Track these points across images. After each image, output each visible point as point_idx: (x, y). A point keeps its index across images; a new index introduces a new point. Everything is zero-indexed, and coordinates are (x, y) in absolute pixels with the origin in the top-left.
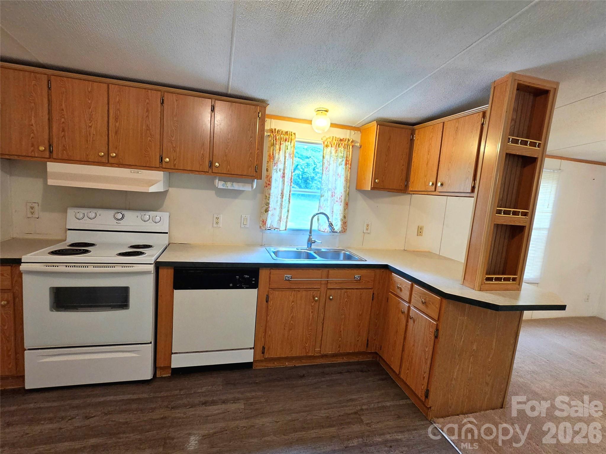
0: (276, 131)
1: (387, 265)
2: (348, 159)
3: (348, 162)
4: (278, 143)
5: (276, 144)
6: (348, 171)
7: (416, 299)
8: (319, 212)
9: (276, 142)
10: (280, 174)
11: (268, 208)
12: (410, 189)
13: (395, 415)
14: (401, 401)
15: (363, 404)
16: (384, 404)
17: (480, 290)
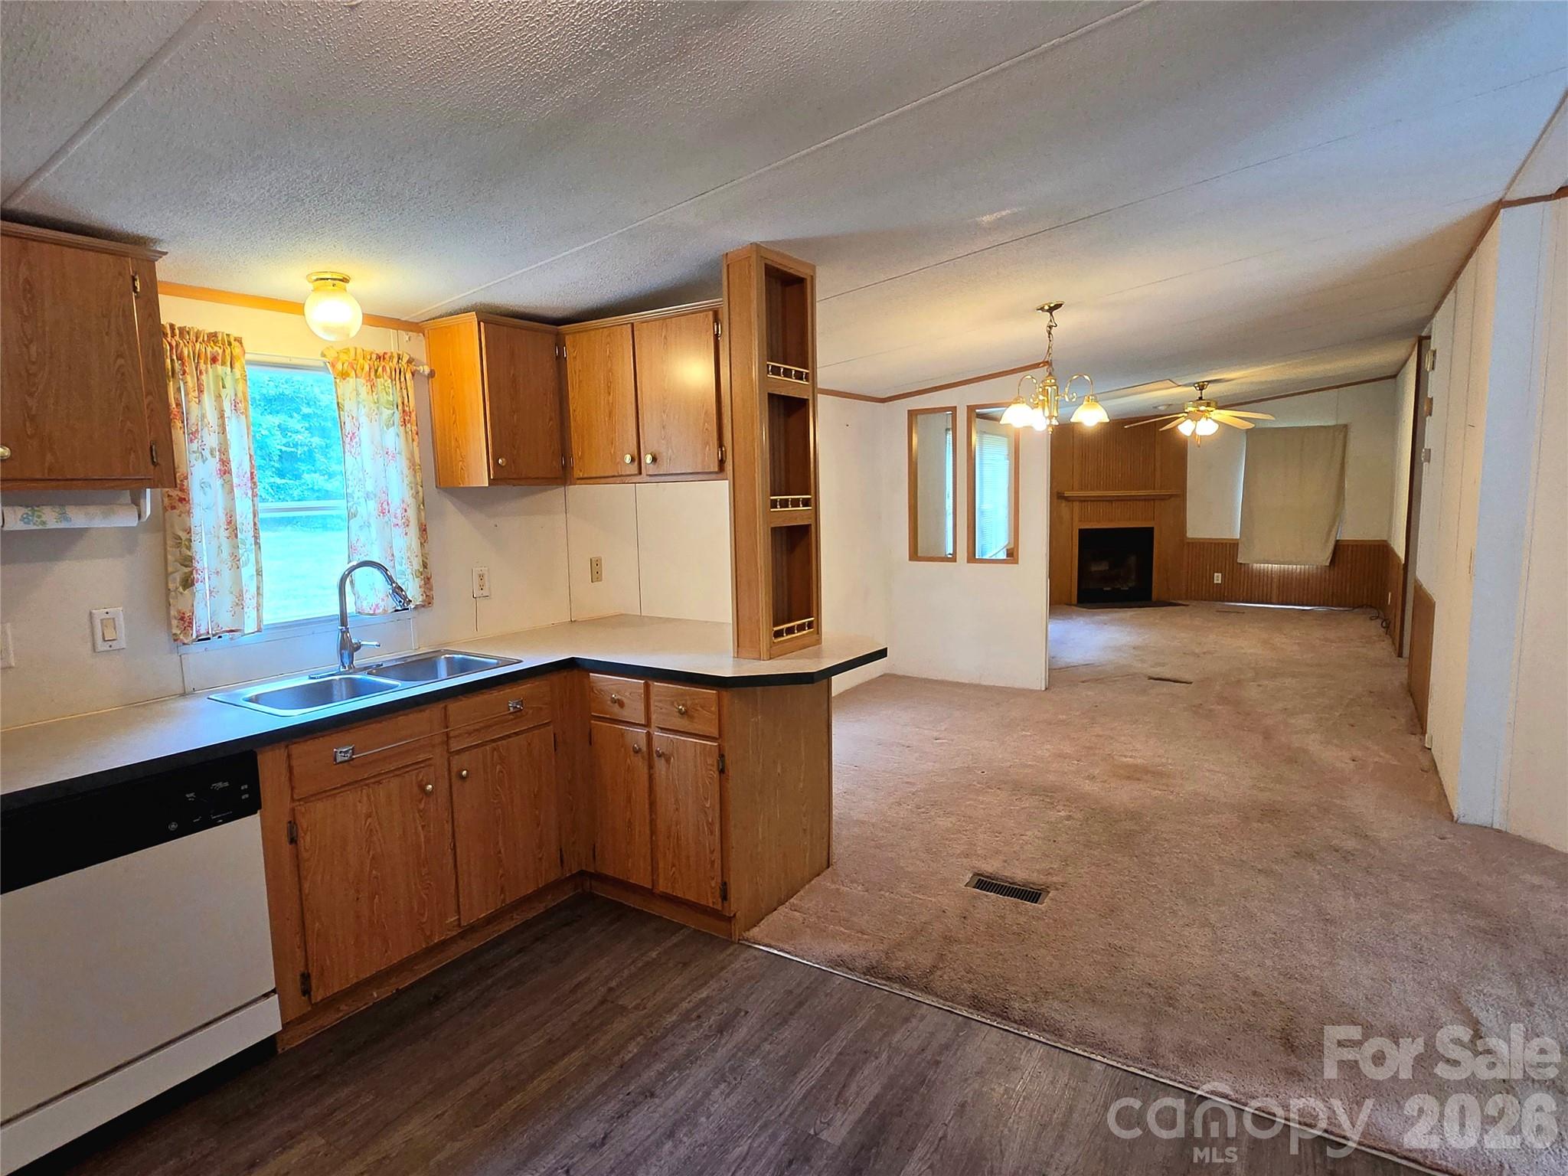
0: (177, 331)
1: (573, 659)
2: (407, 409)
3: (407, 418)
4: (190, 367)
5: (184, 373)
6: (413, 440)
7: (663, 710)
8: (355, 563)
9: (183, 364)
10: (214, 464)
11: (192, 573)
12: (577, 473)
13: (676, 966)
14: (673, 937)
15: (609, 979)
16: (648, 959)
17: (770, 659)
